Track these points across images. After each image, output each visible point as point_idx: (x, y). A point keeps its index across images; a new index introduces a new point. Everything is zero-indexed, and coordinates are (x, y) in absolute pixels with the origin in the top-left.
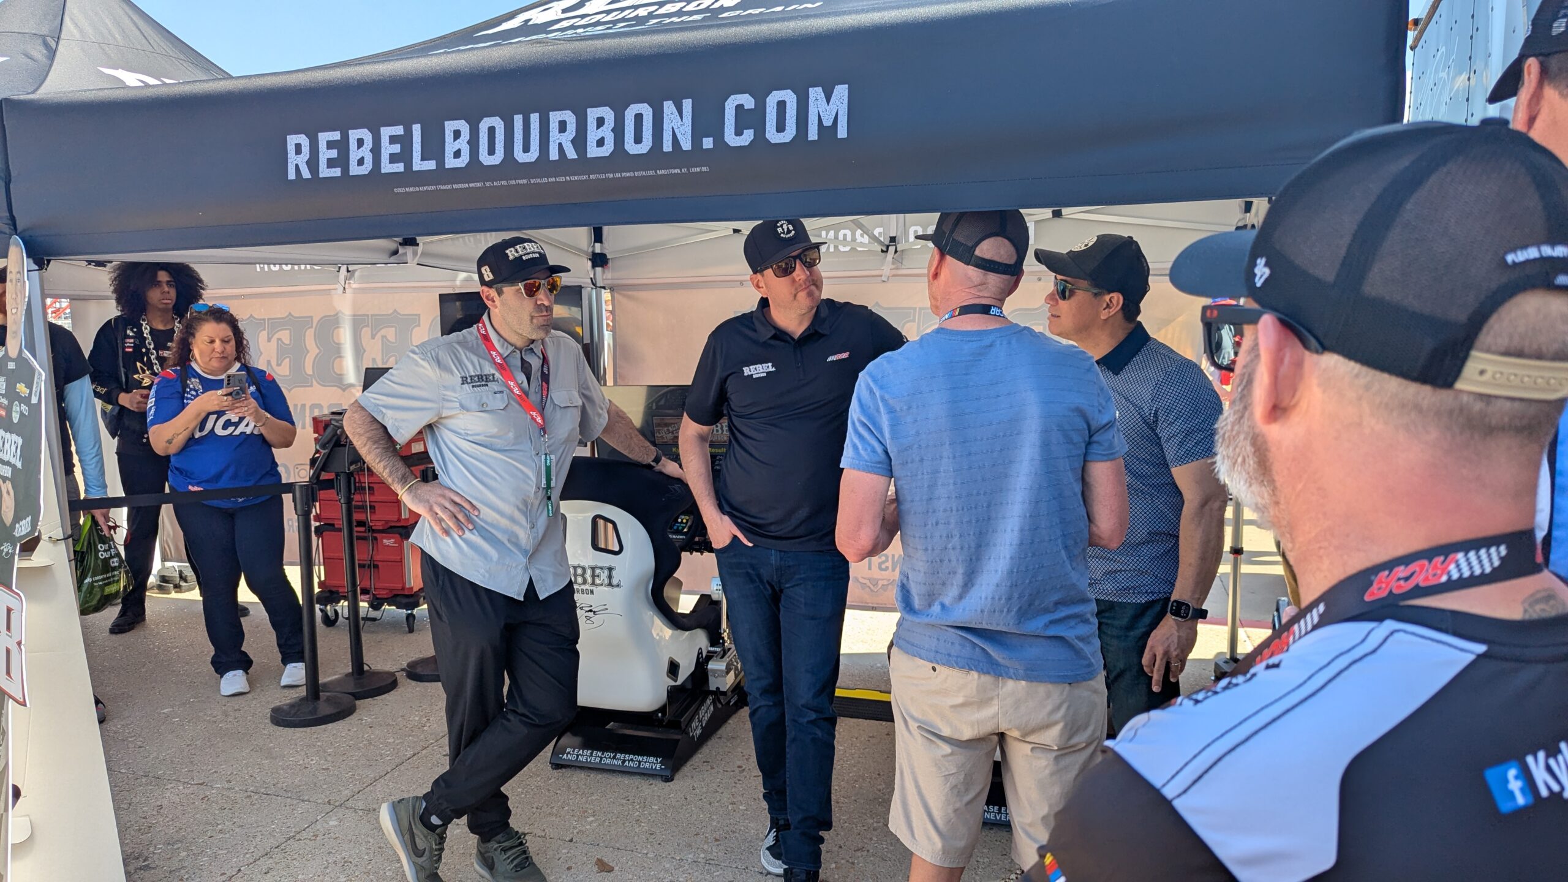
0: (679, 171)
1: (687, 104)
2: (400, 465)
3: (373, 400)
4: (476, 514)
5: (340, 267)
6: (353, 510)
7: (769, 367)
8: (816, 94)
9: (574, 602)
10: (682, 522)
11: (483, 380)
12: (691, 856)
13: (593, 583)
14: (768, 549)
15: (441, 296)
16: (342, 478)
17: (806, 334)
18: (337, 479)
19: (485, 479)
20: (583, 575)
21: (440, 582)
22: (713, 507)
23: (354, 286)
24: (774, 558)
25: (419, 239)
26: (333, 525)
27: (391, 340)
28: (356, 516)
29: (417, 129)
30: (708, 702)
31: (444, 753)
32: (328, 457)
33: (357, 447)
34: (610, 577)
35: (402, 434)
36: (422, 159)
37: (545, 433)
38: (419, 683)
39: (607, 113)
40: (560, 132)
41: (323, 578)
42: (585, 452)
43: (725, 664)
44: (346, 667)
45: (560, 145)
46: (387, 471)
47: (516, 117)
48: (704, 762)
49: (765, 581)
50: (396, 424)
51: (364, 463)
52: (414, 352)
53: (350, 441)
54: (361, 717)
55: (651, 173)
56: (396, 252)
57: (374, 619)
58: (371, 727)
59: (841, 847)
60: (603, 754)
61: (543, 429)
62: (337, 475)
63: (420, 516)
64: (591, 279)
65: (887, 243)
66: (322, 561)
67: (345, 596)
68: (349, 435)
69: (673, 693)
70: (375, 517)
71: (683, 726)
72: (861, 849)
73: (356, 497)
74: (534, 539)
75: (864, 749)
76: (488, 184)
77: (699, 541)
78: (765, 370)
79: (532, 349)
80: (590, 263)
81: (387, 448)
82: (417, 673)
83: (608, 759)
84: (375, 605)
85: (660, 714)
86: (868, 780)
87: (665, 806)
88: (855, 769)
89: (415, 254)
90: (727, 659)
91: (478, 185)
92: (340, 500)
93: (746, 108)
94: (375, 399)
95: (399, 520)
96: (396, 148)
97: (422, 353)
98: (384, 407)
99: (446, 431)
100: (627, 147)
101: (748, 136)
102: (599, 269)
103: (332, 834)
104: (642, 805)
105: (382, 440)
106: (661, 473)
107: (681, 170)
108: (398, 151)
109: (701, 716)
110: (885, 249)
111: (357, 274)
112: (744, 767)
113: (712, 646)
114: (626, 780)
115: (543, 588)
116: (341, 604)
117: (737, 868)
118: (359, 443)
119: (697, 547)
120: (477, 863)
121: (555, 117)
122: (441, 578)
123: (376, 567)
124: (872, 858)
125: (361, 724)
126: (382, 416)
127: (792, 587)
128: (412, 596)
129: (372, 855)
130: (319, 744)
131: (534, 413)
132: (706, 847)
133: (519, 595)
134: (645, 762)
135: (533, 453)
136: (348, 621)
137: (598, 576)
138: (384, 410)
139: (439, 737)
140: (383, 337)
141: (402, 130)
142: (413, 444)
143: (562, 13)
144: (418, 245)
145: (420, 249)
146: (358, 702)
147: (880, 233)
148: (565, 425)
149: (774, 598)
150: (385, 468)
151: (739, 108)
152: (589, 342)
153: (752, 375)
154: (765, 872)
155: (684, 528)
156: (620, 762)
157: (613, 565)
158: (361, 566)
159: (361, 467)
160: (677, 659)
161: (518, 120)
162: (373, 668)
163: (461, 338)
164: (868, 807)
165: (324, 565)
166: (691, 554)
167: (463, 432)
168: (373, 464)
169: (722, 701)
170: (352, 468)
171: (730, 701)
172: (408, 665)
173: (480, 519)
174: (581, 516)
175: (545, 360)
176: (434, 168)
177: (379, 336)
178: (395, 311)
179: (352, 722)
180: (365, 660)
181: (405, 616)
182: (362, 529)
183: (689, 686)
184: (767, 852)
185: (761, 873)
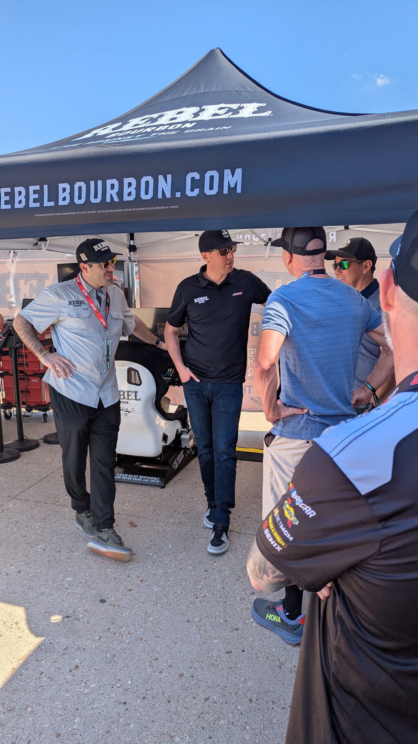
0: (165, 207)
1: (169, 177)
2: (39, 344)
3: (26, 313)
4: (75, 368)
5: (10, 251)
6: (18, 366)
7: (206, 298)
8: (227, 172)
9: (120, 408)
10: (169, 372)
11: (79, 303)
12: (172, 520)
13: (128, 399)
14: (207, 383)
15: (58, 265)
16: (13, 350)
17: (223, 283)
18: (10, 350)
19: (79, 352)
20: (123, 395)
21: (58, 401)
22: (181, 364)
23: (17, 260)
24: (209, 386)
25: (47, 238)
26: (8, 372)
27: (34, 286)
28: (20, 369)
29: (46, 187)
30: (181, 453)
31: (61, 476)
32: (6, 340)
33: (19, 336)
34: (136, 396)
35: (41, 329)
36: (48, 201)
37: (107, 330)
38: (49, 445)
39: (133, 180)
40: (111, 189)
41: (4, 397)
42: (126, 339)
43: (189, 436)
44: (15, 437)
45: (111, 195)
46: (33, 347)
47: (91, 182)
48: (179, 480)
49: (205, 397)
50: (38, 324)
51: (23, 343)
52: (46, 290)
53: (16, 333)
54: (23, 460)
55: (152, 208)
56: (36, 244)
57: (28, 416)
58: (27, 464)
59: (239, 517)
60: (133, 476)
61: (106, 328)
62: (10, 349)
63: (48, 368)
64: (129, 257)
65: (267, 241)
66: (4, 389)
67: (15, 406)
68: (15, 330)
69: (165, 448)
70: (28, 369)
71: (170, 464)
72: (249, 518)
73: (19, 360)
74: (101, 379)
75: (252, 475)
76: (78, 213)
77: (176, 381)
78: (204, 300)
79: (101, 291)
80: (128, 250)
81: (34, 336)
82: (48, 440)
83: (135, 478)
84: (29, 410)
85: (159, 458)
86: (253, 488)
87: (161, 499)
88: (247, 483)
89: (45, 245)
90: (190, 434)
91: (73, 213)
92: (12, 360)
93: (196, 179)
94: (27, 312)
95: (39, 370)
96: (36, 196)
97: (50, 290)
98: (32, 316)
99: (60, 327)
100: (141, 196)
101: (197, 191)
102: (132, 253)
103: (11, 510)
104: (151, 498)
105: (31, 332)
106: (159, 349)
107: (166, 207)
108: (37, 197)
109: (178, 460)
110: (266, 244)
111: (18, 254)
112: (197, 482)
113: (183, 428)
114: (144, 488)
115: (106, 403)
116: (12, 409)
117: (192, 525)
118: (20, 333)
119: (176, 383)
120: (76, 523)
121: (109, 182)
122: (58, 398)
123: (29, 392)
124: (253, 522)
125: (23, 463)
126: (31, 320)
127: (217, 399)
128: (45, 405)
129: (28, 519)
130: (4, 471)
131: (102, 320)
132: (179, 516)
133: (95, 406)
134: (152, 480)
135: (102, 339)
136: (16, 417)
137: (130, 395)
138: (32, 317)
139: (58, 469)
140: (31, 284)
141: (39, 187)
142: (45, 335)
143: (112, 130)
144: (47, 241)
145: (48, 242)
146: (21, 453)
147: (264, 237)
148: (117, 327)
149: (209, 405)
150: (32, 345)
151: (193, 179)
152: (128, 287)
153: (198, 302)
154: (205, 527)
155: (170, 374)
156: (141, 480)
157: (137, 390)
158: (22, 392)
159: (21, 345)
160: (167, 433)
161: (92, 183)
162: (28, 438)
163: (68, 284)
164: (252, 499)
165: (5, 391)
166: (174, 386)
167: (69, 328)
168: (27, 344)
169: (188, 452)
170: (17, 345)
171: (191, 453)
172: (45, 437)
173: (77, 371)
174: (123, 368)
175: (107, 296)
176: (54, 205)
177: (29, 283)
178: (37, 272)
179: (19, 462)
180: (24, 434)
181: (42, 415)
182: (22, 374)
183: (172, 446)
184: (206, 519)
185: (204, 528)
